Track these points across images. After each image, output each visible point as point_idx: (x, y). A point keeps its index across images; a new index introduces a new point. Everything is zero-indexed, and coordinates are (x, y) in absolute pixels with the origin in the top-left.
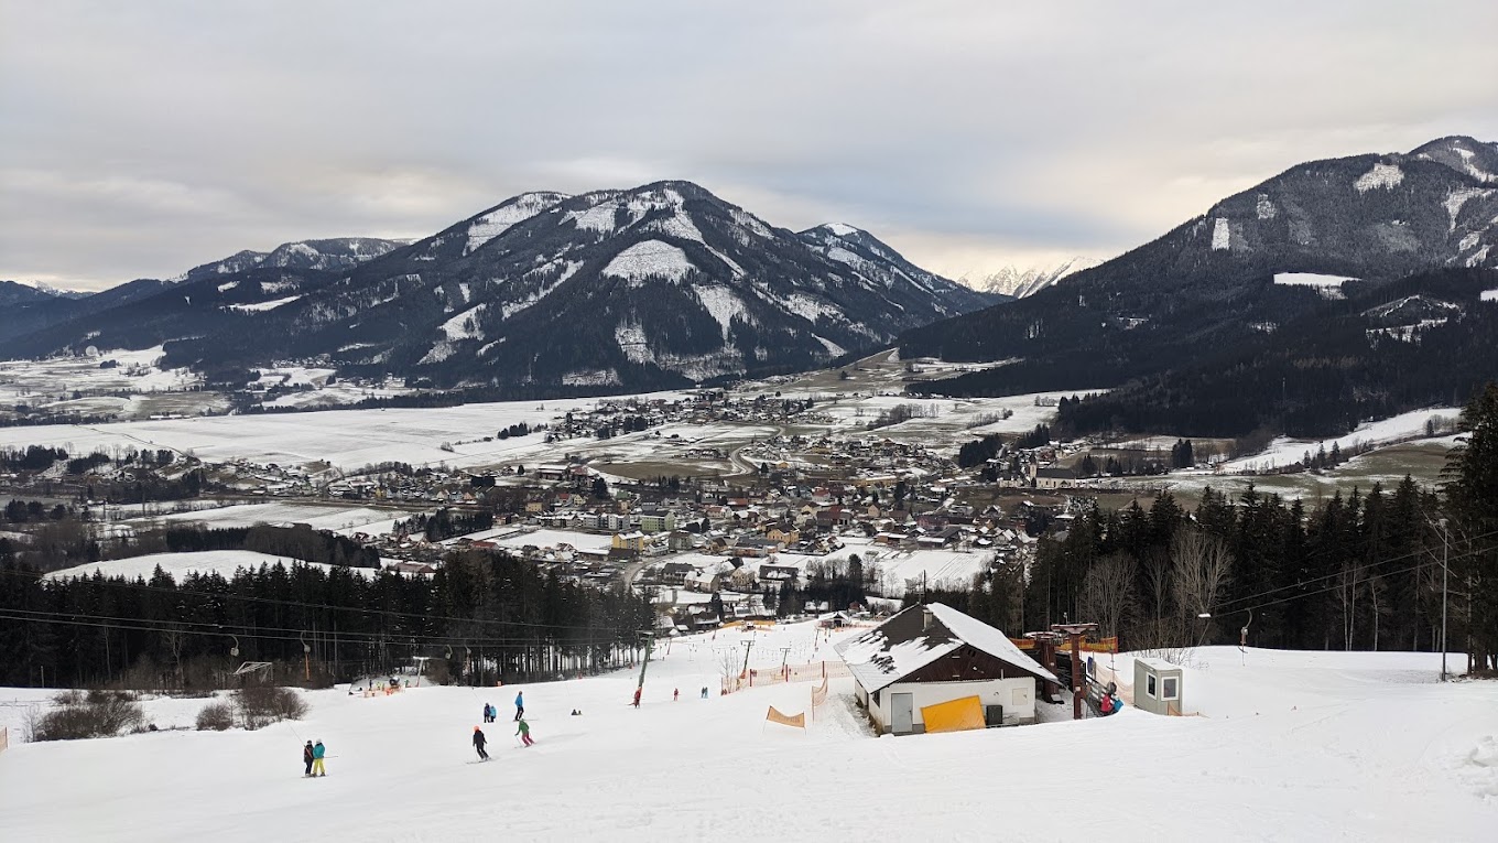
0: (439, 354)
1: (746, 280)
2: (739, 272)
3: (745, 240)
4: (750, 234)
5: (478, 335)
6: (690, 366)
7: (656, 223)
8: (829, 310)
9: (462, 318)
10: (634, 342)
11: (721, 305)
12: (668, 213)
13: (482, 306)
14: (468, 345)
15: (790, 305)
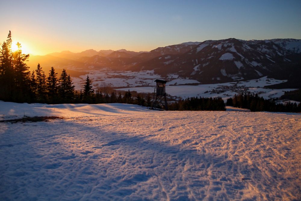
0: (193, 73)
1: (244, 60)
2: (243, 58)
3: (245, 50)
4: (246, 49)
5: (199, 70)
6: (232, 76)
7: (228, 49)
8: (259, 64)
9: (197, 66)
10: (223, 72)
11: (239, 65)
12: (231, 47)
13: (200, 65)
14: (198, 72)
15: (252, 63)
